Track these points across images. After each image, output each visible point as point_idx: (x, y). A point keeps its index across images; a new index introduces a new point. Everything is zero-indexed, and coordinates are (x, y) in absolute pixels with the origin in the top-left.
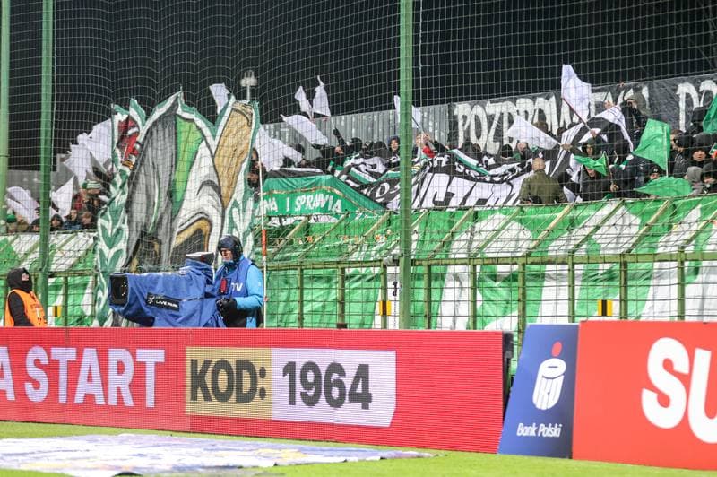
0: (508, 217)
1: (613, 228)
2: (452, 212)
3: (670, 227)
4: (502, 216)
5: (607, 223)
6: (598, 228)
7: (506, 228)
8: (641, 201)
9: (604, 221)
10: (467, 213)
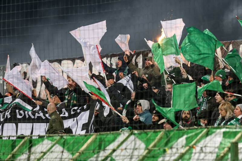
0: (53, 143)
1: (124, 151)
2: (13, 140)
3: (165, 151)
4: (50, 142)
5: (120, 148)
6: (114, 151)
7: (51, 150)
8: (154, 132)
9: (119, 146)
10: (23, 141)
